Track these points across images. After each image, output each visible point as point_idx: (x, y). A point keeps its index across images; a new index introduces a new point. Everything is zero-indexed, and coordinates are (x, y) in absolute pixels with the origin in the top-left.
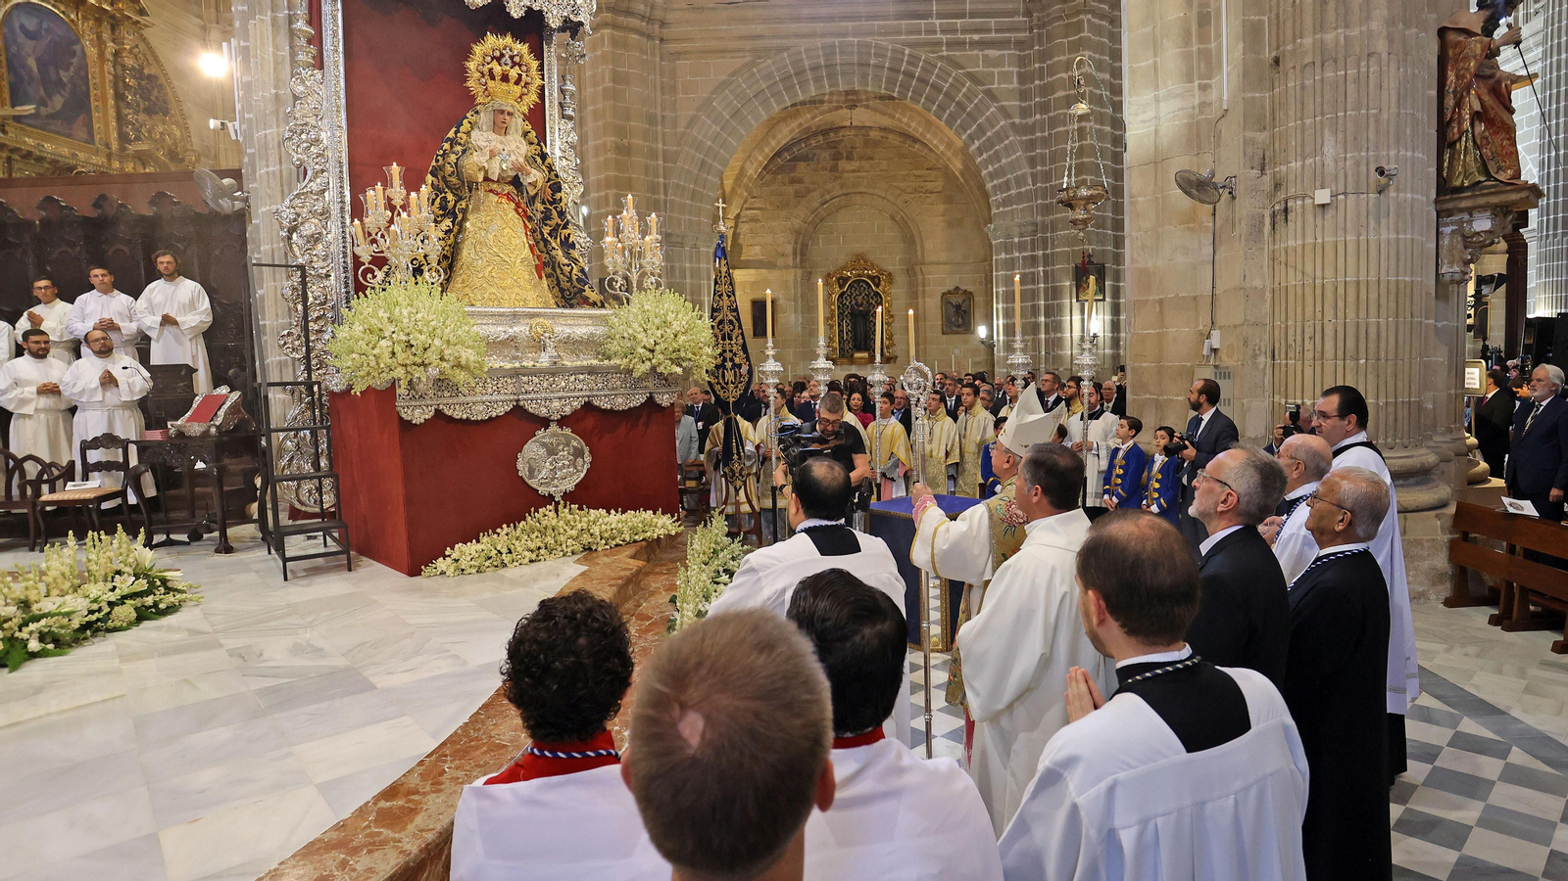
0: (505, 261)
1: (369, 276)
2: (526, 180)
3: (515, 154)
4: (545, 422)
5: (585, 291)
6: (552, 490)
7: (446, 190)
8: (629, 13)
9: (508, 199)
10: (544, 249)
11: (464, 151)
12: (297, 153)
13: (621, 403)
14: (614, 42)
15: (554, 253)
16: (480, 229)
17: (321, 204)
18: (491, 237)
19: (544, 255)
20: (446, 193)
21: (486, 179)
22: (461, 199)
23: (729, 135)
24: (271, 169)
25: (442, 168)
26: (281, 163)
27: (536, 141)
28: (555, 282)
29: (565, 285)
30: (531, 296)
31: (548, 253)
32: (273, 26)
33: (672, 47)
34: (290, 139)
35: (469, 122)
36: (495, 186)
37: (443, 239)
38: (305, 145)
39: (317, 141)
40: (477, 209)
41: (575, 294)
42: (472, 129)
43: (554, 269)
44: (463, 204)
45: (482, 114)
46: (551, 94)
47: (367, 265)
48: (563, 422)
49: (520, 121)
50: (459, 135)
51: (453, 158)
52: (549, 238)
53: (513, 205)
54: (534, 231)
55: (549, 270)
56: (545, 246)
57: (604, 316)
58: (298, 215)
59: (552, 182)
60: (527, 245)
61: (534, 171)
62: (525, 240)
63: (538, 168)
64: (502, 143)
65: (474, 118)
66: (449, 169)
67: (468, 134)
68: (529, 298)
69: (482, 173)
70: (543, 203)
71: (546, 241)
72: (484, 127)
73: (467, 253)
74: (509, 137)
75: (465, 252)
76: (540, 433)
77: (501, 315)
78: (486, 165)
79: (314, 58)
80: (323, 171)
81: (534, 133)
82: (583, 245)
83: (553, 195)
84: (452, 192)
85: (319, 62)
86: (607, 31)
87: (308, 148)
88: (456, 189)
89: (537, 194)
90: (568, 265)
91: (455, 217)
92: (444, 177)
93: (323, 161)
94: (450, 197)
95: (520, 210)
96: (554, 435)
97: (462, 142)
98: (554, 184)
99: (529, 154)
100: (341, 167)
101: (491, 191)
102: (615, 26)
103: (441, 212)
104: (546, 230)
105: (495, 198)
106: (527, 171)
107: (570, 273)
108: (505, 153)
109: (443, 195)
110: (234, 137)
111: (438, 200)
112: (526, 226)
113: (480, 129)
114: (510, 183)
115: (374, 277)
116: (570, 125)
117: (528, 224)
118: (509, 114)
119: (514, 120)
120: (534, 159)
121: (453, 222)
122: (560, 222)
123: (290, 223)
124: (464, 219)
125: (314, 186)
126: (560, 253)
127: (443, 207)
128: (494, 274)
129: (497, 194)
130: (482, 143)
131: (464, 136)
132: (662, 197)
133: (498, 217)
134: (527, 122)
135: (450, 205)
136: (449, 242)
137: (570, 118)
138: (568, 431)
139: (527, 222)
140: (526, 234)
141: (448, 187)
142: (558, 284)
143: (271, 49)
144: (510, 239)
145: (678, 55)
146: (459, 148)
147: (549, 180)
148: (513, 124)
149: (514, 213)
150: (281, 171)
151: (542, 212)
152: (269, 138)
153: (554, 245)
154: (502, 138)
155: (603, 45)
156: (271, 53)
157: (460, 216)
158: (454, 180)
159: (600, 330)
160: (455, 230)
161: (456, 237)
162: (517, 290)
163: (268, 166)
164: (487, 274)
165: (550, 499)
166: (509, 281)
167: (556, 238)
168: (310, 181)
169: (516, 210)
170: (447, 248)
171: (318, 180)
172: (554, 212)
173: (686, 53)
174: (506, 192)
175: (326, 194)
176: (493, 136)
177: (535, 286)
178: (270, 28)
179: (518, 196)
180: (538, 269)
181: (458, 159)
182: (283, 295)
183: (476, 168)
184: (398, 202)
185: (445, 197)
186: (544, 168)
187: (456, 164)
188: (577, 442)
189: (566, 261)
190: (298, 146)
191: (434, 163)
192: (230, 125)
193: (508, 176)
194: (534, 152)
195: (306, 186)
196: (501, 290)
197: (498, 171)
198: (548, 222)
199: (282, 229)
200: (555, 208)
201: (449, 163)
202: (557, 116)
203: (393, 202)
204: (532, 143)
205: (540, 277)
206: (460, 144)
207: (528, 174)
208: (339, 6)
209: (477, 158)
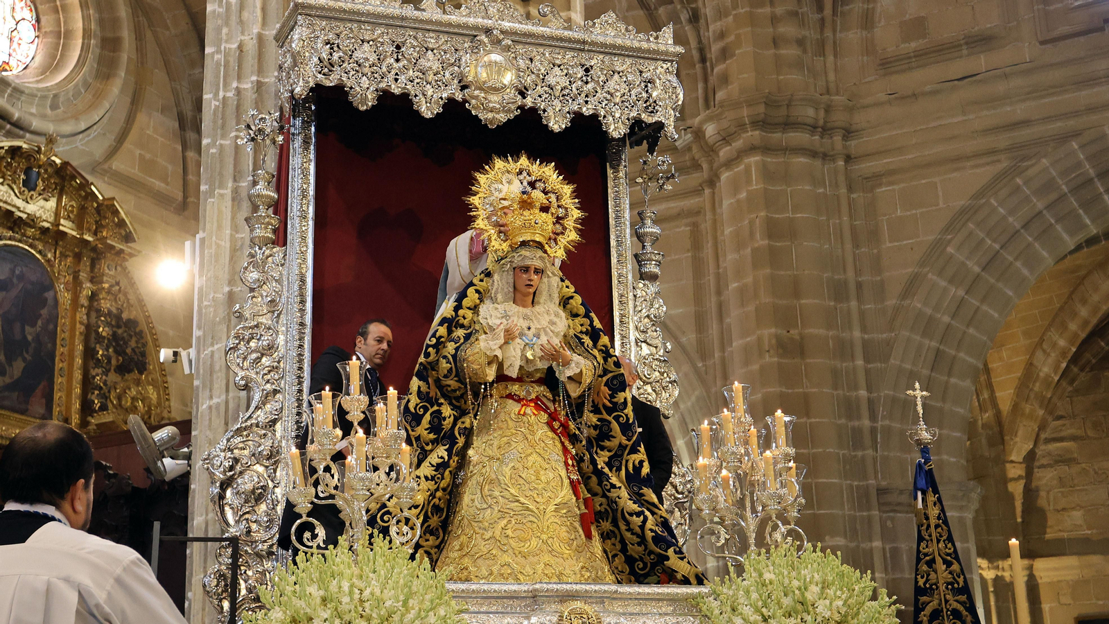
0: (528, 509)
1: (307, 535)
2: (564, 374)
3: (546, 334)
5: (667, 558)
7: (442, 401)
8: (788, 125)
9: (538, 407)
10: (598, 489)
11: (467, 337)
12: (242, 368)
14: (768, 175)
15: (613, 494)
16: (491, 458)
17: (269, 443)
18: (507, 470)
19: (599, 500)
20: (440, 405)
21: (502, 378)
22: (464, 413)
23: (983, 301)
24: (215, 400)
25: (434, 366)
26: (227, 390)
27: (582, 310)
28: (619, 547)
29: (635, 550)
30: (572, 566)
31: (604, 496)
32: (233, 200)
33: (866, 167)
34: (235, 348)
35: (477, 291)
36: (515, 388)
37: (433, 478)
38: (254, 356)
39: (271, 347)
40: (486, 427)
41: (654, 565)
42: (481, 300)
43: (615, 523)
44: (467, 421)
45: (496, 277)
46: (619, 243)
47: (305, 518)
49: (555, 281)
50: (461, 312)
51: (451, 347)
52: (606, 470)
53: (544, 417)
54: (579, 460)
55: (607, 525)
56: (600, 484)
57: (694, 597)
58: (236, 460)
59: (610, 375)
60: (566, 482)
61: (576, 357)
62: (563, 473)
63: (586, 353)
64: (526, 318)
65: (483, 284)
66: (444, 365)
67: (475, 309)
68: (567, 571)
69: (494, 367)
70: (596, 410)
71: (599, 474)
72: (500, 297)
73: (469, 500)
74: (537, 308)
75: (466, 499)
77: (513, 596)
78: (499, 353)
79: (275, 231)
80: (275, 392)
81: (578, 299)
82: (680, 488)
83: (612, 396)
84: (451, 404)
85: (280, 237)
86: (754, 160)
87: (258, 360)
88: (458, 399)
89: (582, 396)
90: (638, 514)
91: (453, 441)
92: (437, 381)
93: (276, 377)
94: (447, 411)
95: (556, 425)
97: (466, 322)
98: (614, 377)
99: (572, 332)
100: (300, 383)
101: (510, 396)
102: (766, 149)
103: (432, 436)
104: (602, 459)
105: (514, 407)
106: (564, 357)
107: (642, 527)
108: (530, 333)
109: (435, 408)
110: (187, 371)
111: (427, 417)
112: (565, 450)
113: (494, 300)
114: (540, 382)
115: (314, 536)
116: (653, 288)
117: (570, 447)
118: (537, 271)
119: (545, 280)
120: (580, 339)
121: (449, 451)
122: (625, 442)
123: (224, 472)
124: (468, 445)
125: (261, 416)
126: (624, 493)
127: (435, 427)
128: (509, 532)
129: (519, 400)
130: (494, 322)
131: (469, 314)
132: (866, 423)
133: (520, 438)
134: (567, 282)
135: (447, 424)
136: (443, 484)
139: (567, 443)
140: (566, 464)
141: (444, 396)
142: (624, 550)
143: (228, 232)
144: (537, 473)
145: (875, 179)
146: (460, 333)
147: (606, 372)
148: (544, 287)
149: (546, 428)
150: (227, 402)
151: (595, 427)
152: (216, 356)
153: (614, 480)
154: (528, 311)
155: (749, 181)
156: (228, 237)
157: (461, 441)
158: (452, 383)
160: (453, 464)
161: (454, 475)
162: (547, 558)
163: (211, 398)
164: (497, 533)
166: (534, 542)
167: (619, 469)
168: (257, 408)
169: (549, 424)
170: (439, 494)
171: (268, 406)
172: (615, 425)
173: (892, 172)
174: (533, 396)
175: (278, 426)
176: (514, 309)
177: (578, 551)
178: (230, 203)
179: (554, 401)
180: (585, 522)
181: (457, 349)
182: (204, 586)
183: (484, 360)
184: (355, 416)
185: (439, 412)
186: (596, 352)
187: (454, 356)
189: (636, 507)
190: (245, 359)
191: (422, 359)
192: (183, 354)
193: (537, 370)
194: (579, 328)
195: (250, 417)
196: (520, 559)
197: (518, 363)
198: (607, 443)
199: (213, 483)
200: (617, 418)
201: (445, 357)
202: (630, 277)
203: (349, 417)
204: (576, 315)
205: (589, 536)
206: (462, 326)
207: (566, 363)
208: (312, 156)
209: (486, 345)
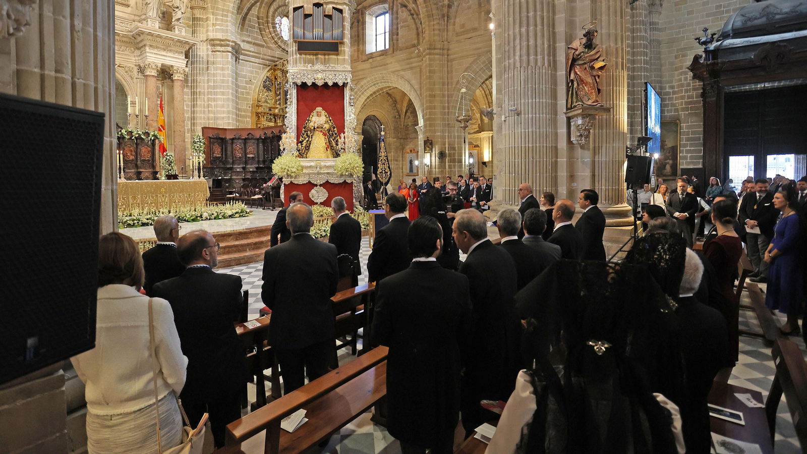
0: (318, 147)
3: (321, 121)
4: (316, 185)
6: (317, 201)
8: (435, 49)
13: (336, 182)
14: (430, 60)
15: (332, 144)
16: (315, 140)
21: (314, 128)
22: (311, 133)
27: (328, 117)
30: (324, 156)
33: (452, 57)
35: (312, 115)
36: (318, 129)
37: (306, 143)
40: (314, 135)
45: (315, 113)
48: (321, 185)
51: (308, 124)
52: (332, 140)
54: (328, 139)
55: (330, 148)
59: (333, 126)
61: (325, 125)
62: (324, 142)
63: (328, 124)
67: (311, 118)
72: (315, 116)
74: (321, 117)
75: (311, 145)
76: (315, 188)
80: (292, 128)
83: (333, 129)
86: (427, 57)
89: (329, 130)
91: (310, 137)
92: (307, 128)
93: (292, 125)
96: (318, 188)
100: (295, 126)
102: (430, 54)
103: (306, 137)
105: (317, 132)
108: (319, 121)
111: (305, 134)
112: (325, 138)
118: (320, 112)
120: (328, 121)
126: (334, 144)
128: (315, 150)
130: (314, 120)
133: (319, 137)
134: (326, 113)
135: (309, 134)
137: (352, 106)
138: (322, 188)
141: (308, 130)
144: (321, 142)
145: (453, 60)
151: (331, 134)
154: (319, 118)
159: (334, 163)
160: (310, 140)
162: (320, 154)
164: (313, 150)
165: (317, 203)
166: (318, 152)
167: (334, 140)
169: (323, 134)
170: (308, 145)
173: (457, 58)
175: (292, 133)
176: (317, 118)
179: (324, 131)
180: (327, 148)
183: (311, 126)
186: (330, 123)
188: (325, 190)
189: (335, 146)
191: (304, 126)
193: (320, 127)
196: (316, 154)
197: (316, 126)
205: (327, 150)
206: (310, 121)
209: (312, 124)
